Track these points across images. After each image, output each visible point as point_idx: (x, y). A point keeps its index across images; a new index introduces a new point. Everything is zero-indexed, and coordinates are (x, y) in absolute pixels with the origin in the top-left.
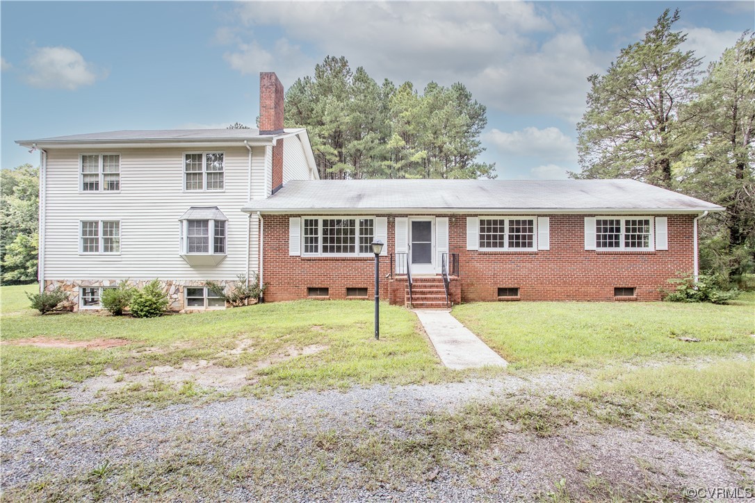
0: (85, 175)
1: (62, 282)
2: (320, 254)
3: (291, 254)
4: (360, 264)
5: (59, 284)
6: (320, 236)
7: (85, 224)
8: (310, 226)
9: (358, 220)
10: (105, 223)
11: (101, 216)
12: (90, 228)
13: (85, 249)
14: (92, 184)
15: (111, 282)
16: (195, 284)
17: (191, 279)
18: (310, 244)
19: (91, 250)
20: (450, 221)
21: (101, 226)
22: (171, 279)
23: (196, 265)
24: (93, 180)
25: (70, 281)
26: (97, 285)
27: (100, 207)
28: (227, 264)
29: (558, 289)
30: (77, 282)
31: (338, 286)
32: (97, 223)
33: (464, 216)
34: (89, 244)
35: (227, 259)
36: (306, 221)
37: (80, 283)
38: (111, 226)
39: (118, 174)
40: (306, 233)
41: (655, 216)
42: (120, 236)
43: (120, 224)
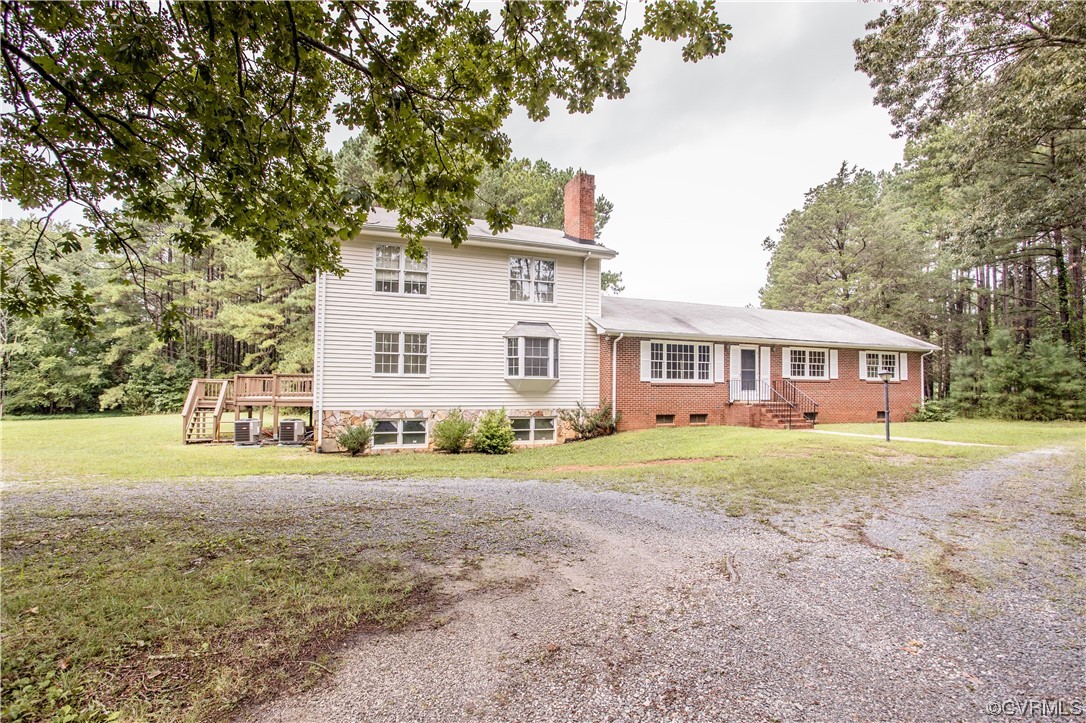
0: (378, 271)
1: (348, 413)
2: (664, 380)
3: (643, 379)
4: (701, 390)
5: (343, 416)
6: (665, 361)
7: (379, 336)
8: (656, 349)
9: (696, 346)
10: (407, 336)
11: (402, 326)
12: (386, 340)
13: (378, 369)
14: (387, 284)
15: (417, 413)
16: (522, 414)
17: (517, 408)
18: (656, 368)
19: (386, 370)
20: (772, 350)
21: (402, 338)
22: (494, 408)
23: (523, 391)
24: (391, 278)
25: (359, 412)
26: (397, 416)
27: (401, 314)
28: (559, 390)
29: (843, 413)
30: (370, 413)
31: (682, 414)
32: (396, 336)
33: (781, 346)
34: (385, 362)
35: (559, 384)
36: (652, 345)
37: (373, 414)
38: (418, 341)
39: (426, 274)
40: (653, 358)
41: (900, 352)
42: (428, 353)
43: (428, 338)
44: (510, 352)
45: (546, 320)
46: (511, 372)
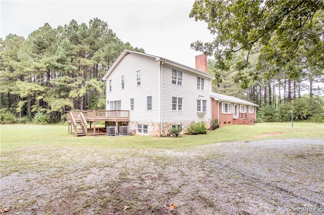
0: (172, 77)
2: (224, 113)
3: (222, 112)
5: (166, 124)
6: (225, 108)
10: (178, 99)
11: (178, 95)
12: (174, 100)
13: (173, 109)
14: (174, 82)
17: (198, 121)
20: (239, 105)
23: (200, 116)
25: (169, 123)
26: (176, 124)
27: (177, 91)
30: (171, 123)
31: (227, 122)
34: (174, 107)
36: (223, 103)
38: (180, 100)
39: (182, 79)
41: (253, 106)
42: (183, 104)
43: (183, 99)
44: (198, 104)
45: (203, 95)
46: (198, 110)
